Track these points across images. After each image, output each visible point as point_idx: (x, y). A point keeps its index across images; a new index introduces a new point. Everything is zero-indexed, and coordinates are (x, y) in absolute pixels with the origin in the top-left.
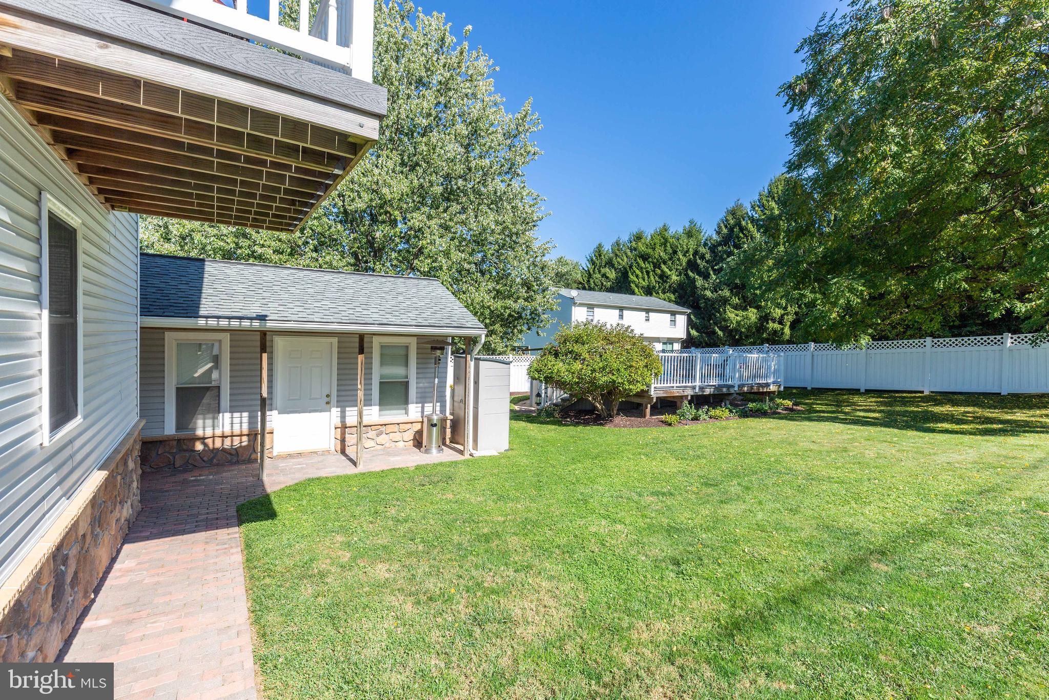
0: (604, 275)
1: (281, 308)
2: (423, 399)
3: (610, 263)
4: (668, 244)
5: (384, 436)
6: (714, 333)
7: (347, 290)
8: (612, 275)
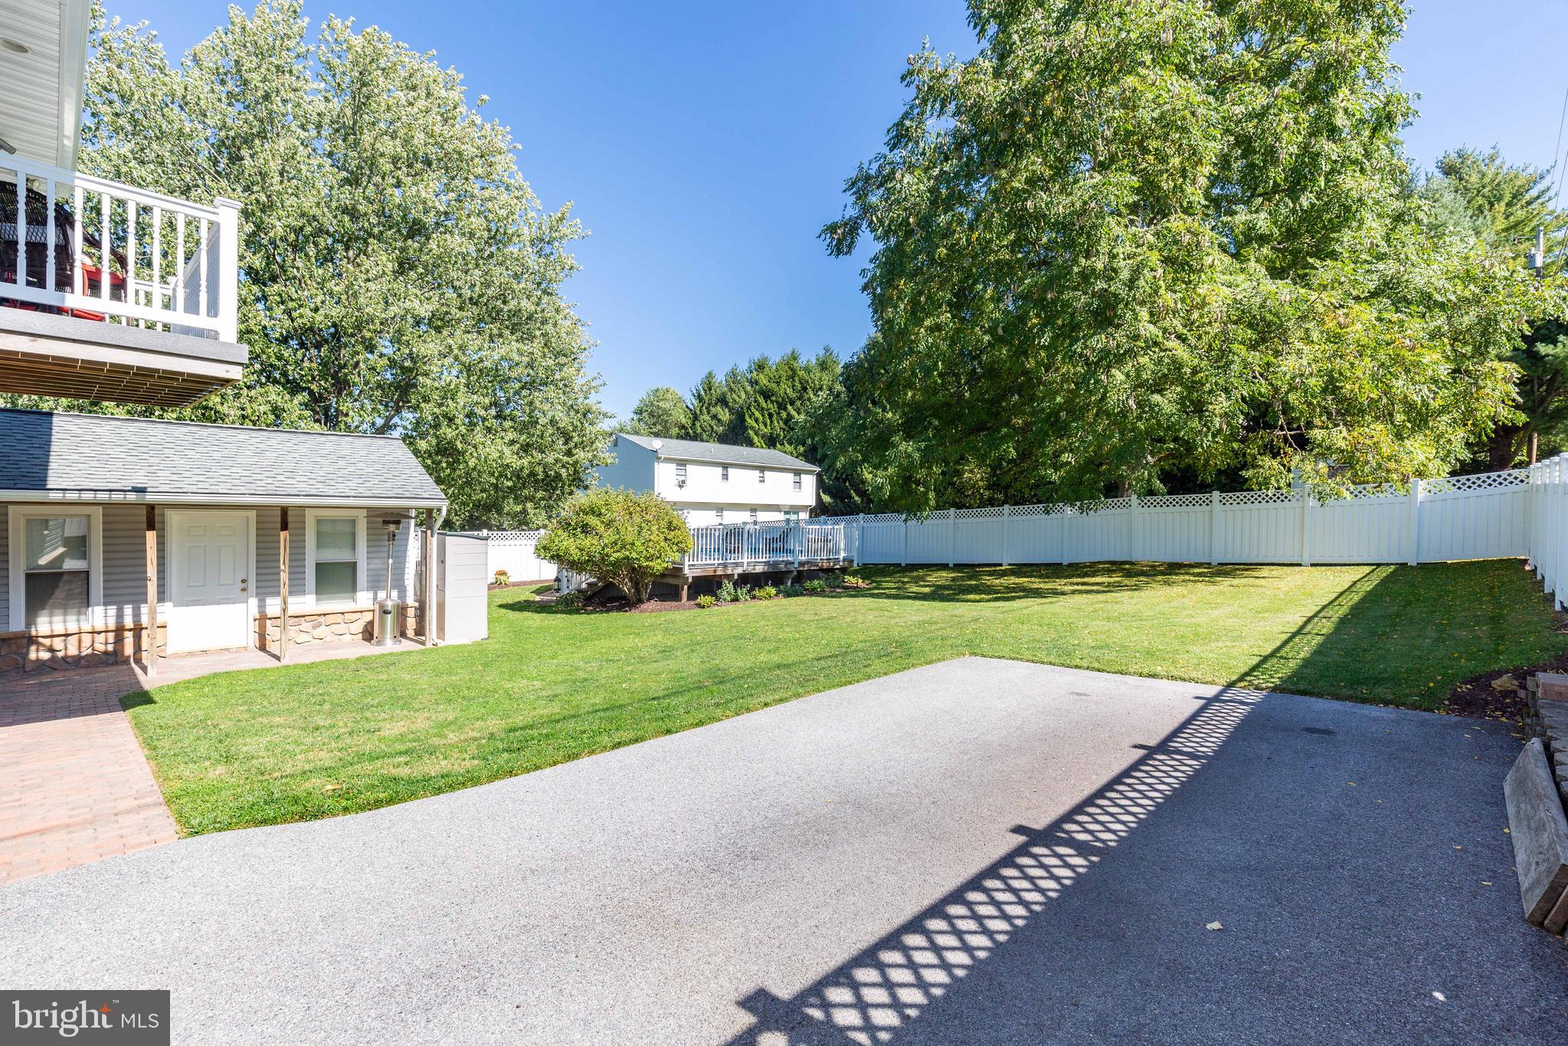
0: (714, 417)
1: (175, 477)
2: (375, 585)
3: (723, 401)
4: (797, 379)
5: (323, 627)
6: (850, 497)
7: (267, 454)
8: (725, 416)
